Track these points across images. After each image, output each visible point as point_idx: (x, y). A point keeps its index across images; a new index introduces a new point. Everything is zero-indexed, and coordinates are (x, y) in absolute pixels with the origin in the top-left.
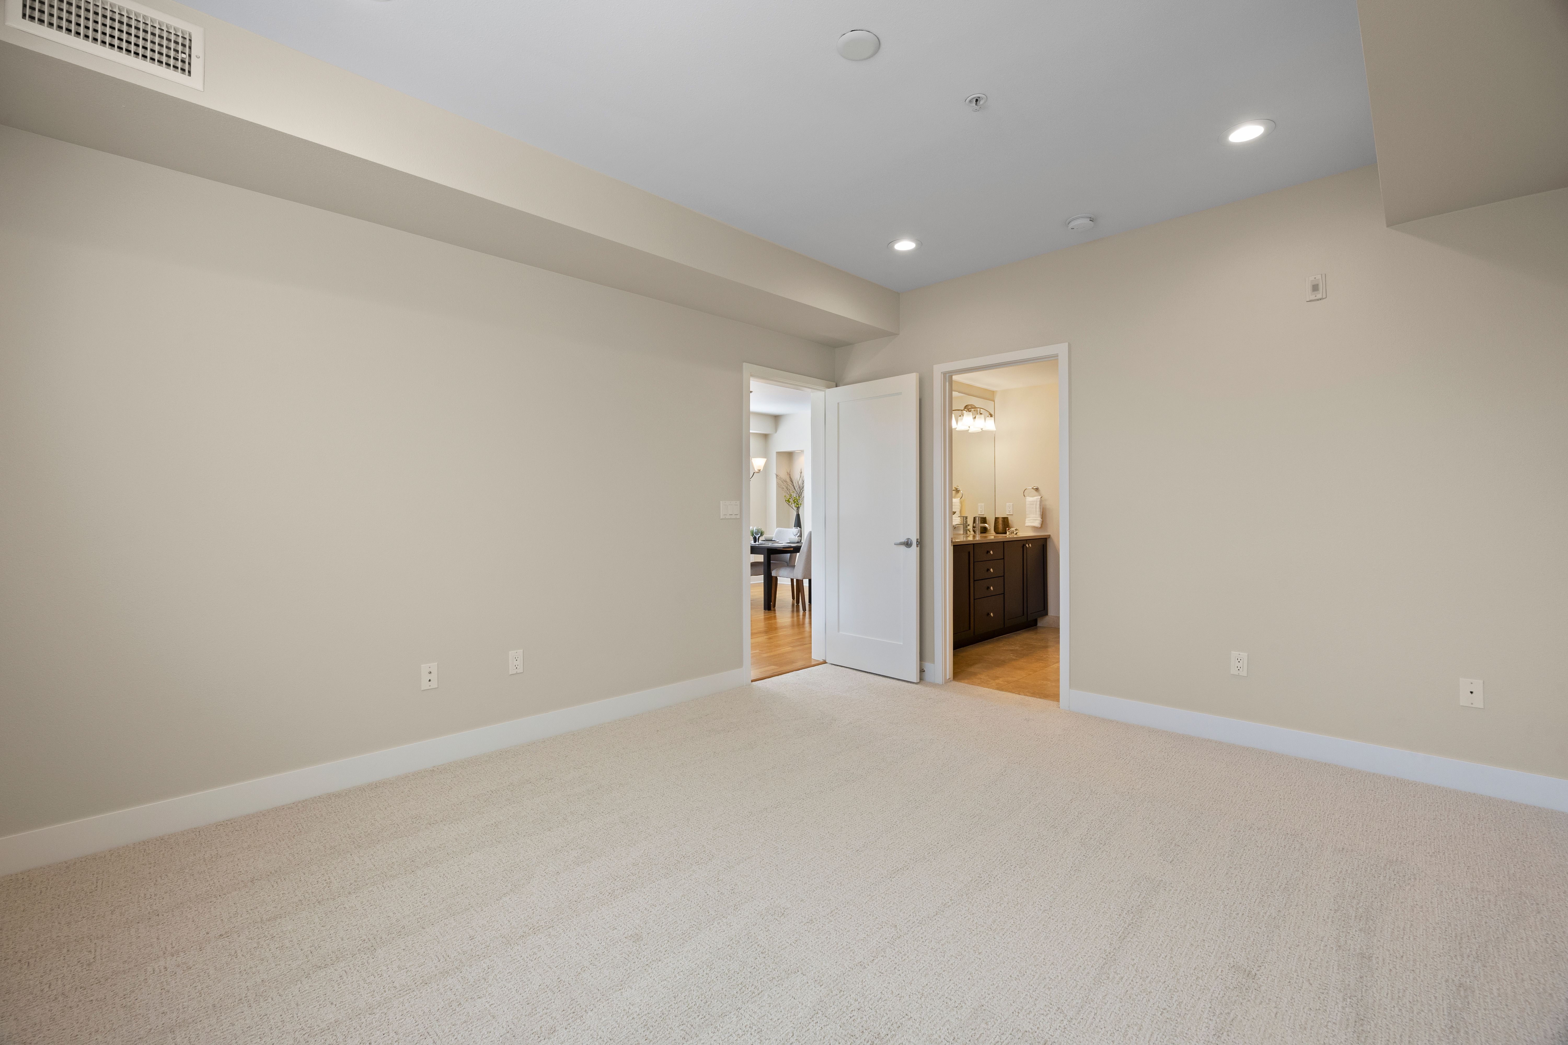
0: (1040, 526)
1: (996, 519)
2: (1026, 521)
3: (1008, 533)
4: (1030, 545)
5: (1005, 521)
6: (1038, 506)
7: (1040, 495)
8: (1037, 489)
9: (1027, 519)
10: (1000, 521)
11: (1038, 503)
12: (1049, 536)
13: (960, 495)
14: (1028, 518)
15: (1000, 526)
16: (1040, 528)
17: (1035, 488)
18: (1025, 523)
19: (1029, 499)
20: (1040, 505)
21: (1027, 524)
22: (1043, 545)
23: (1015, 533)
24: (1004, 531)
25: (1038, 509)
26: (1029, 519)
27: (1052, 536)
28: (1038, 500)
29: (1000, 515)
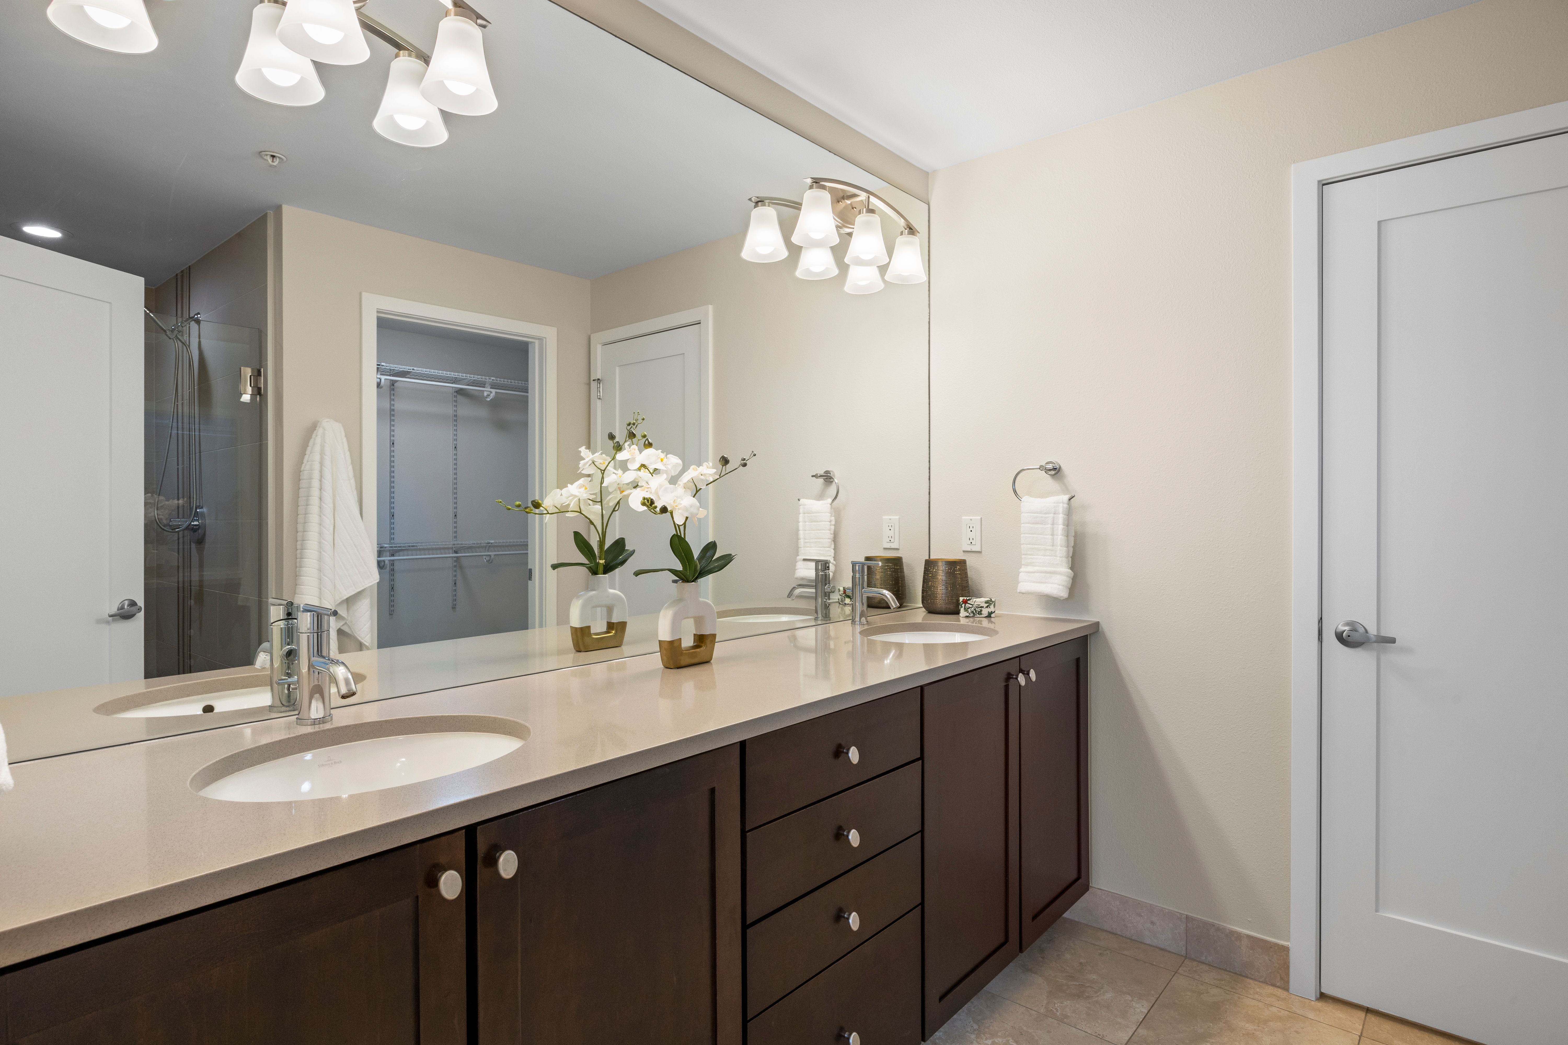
0: (1064, 594)
1: (930, 565)
2: (1022, 576)
3: (963, 613)
4: (1033, 675)
5: (957, 569)
6: (1060, 528)
7: (1065, 489)
8: (1056, 471)
9: (1021, 570)
10: (941, 575)
11: (1061, 518)
12: (1097, 625)
13: (832, 490)
14: (1027, 565)
15: (941, 589)
16: (1067, 599)
17: (1050, 466)
18: (1017, 582)
19: (1031, 504)
20: (1068, 523)
21: (1024, 586)
22: (1078, 660)
23: (985, 612)
24: (952, 607)
25: (1060, 538)
26: (1030, 569)
27: (1104, 626)
28: (1062, 508)
29: (943, 552)
